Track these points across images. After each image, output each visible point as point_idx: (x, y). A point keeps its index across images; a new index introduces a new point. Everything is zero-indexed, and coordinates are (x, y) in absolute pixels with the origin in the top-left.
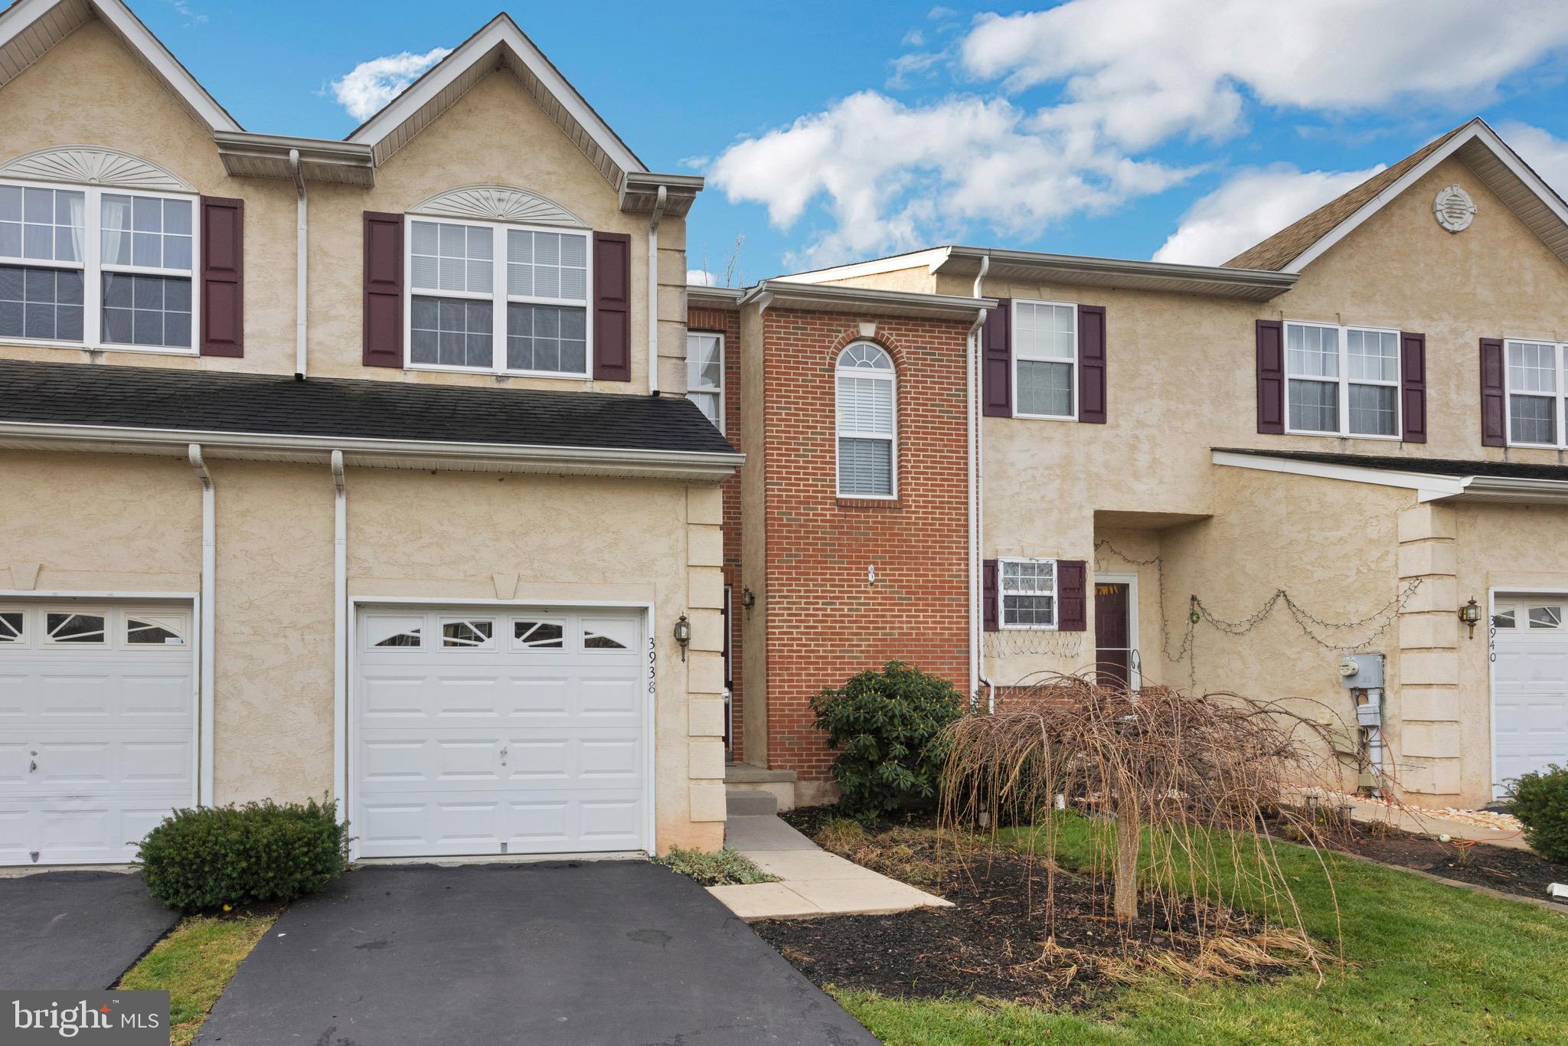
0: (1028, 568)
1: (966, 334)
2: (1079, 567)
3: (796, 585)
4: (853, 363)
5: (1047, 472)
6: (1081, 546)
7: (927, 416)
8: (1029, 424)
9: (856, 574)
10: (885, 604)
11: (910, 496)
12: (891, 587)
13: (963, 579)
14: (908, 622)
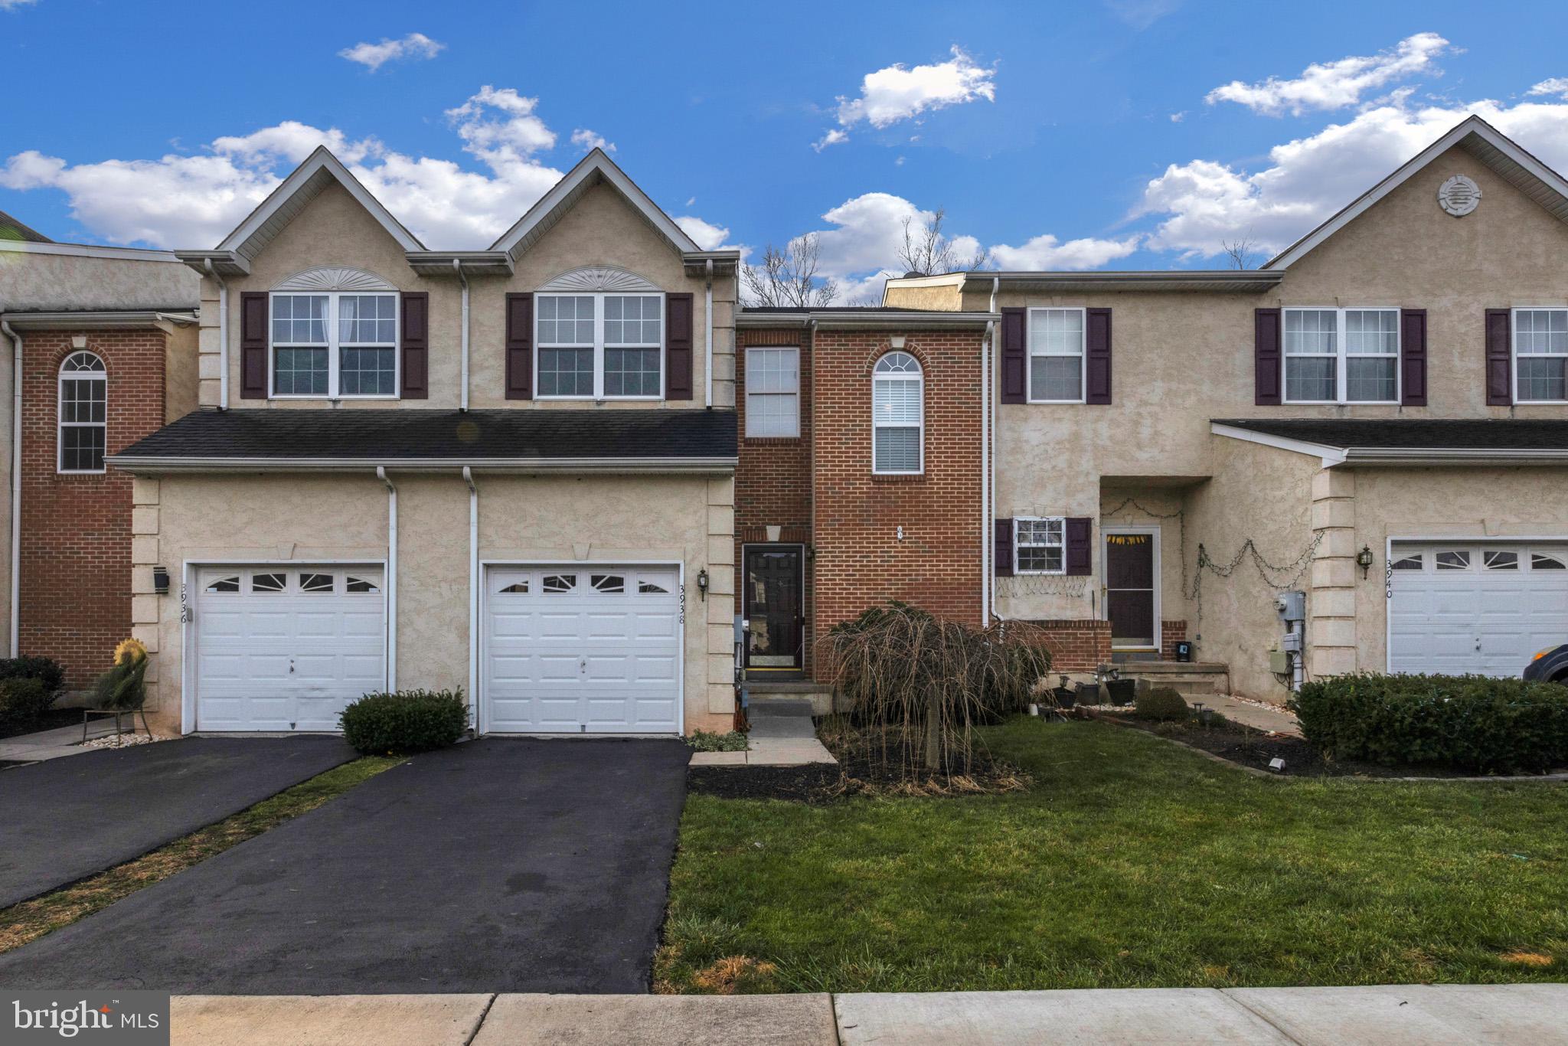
0: (1039, 525)
1: (981, 340)
2: (1086, 523)
3: (839, 543)
4: (888, 369)
5: (1057, 447)
6: (1088, 504)
7: (947, 408)
8: (1042, 408)
9: (888, 534)
10: (912, 557)
11: (934, 471)
12: (916, 543)
13: (977, 535)
14: (930, 570)
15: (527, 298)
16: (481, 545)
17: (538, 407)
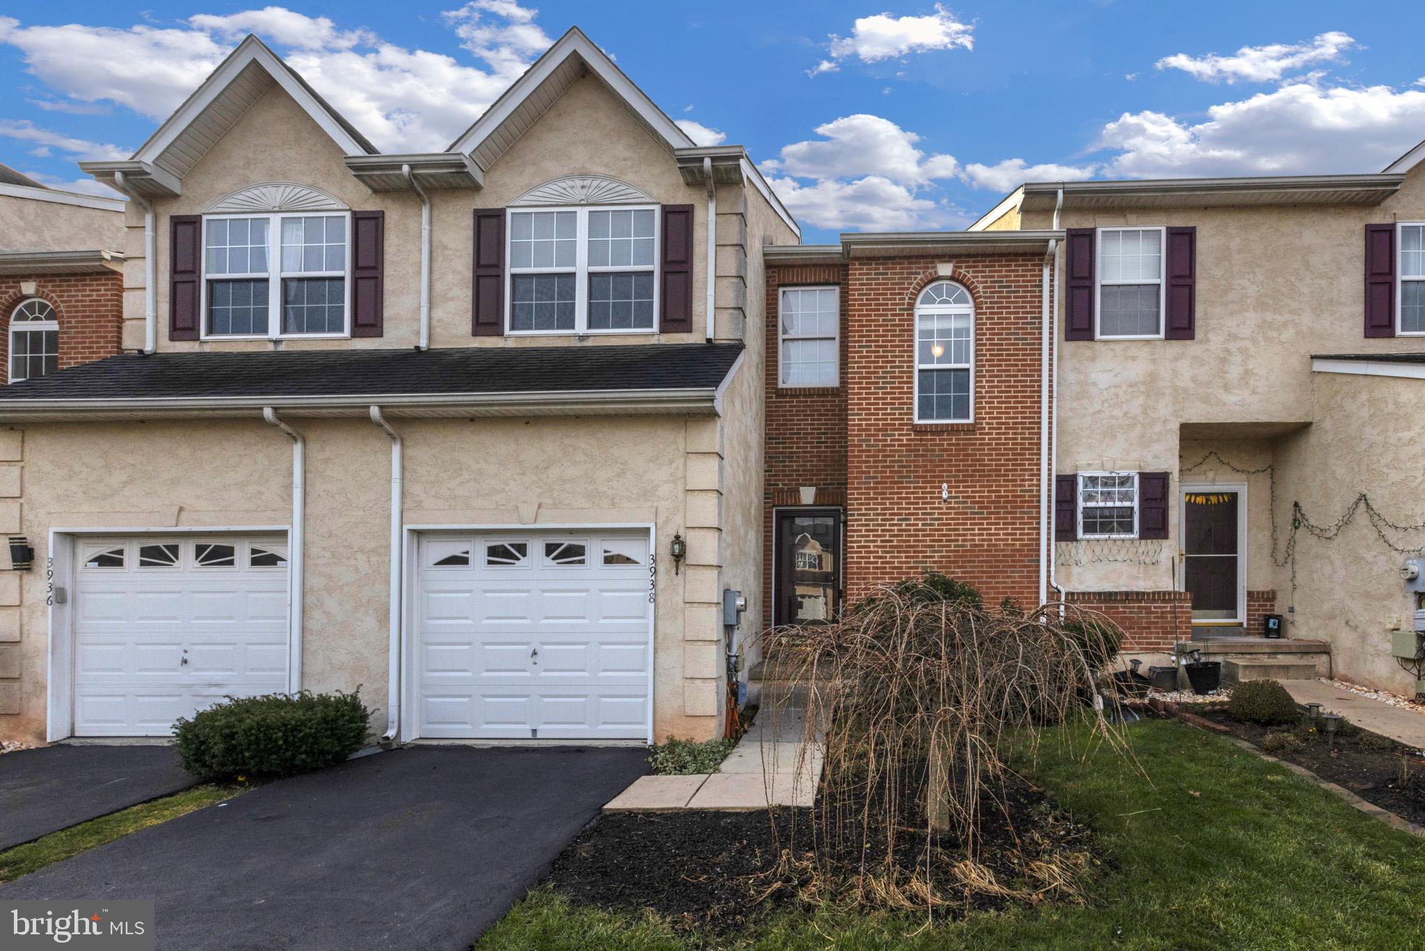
0: (1108, 481)
1: (1042, 265)
2: (1163, 478)
3: (874, 504)
4: (933, 301)
5: (1130, 390)
6: (1165, 458)
7: (1002, 345)
8: (1112, 345)
9: (931, 493)
10: (958, 519)
11: (984, 419)
12: (963, 502)
13: (1035, 493)
14: (979, 535)
15: (499, 215)
16: (406, 506)
17: (511, 344)
